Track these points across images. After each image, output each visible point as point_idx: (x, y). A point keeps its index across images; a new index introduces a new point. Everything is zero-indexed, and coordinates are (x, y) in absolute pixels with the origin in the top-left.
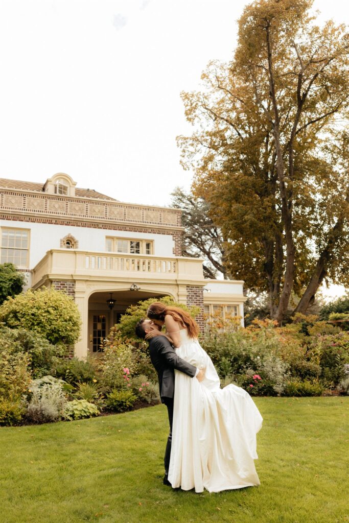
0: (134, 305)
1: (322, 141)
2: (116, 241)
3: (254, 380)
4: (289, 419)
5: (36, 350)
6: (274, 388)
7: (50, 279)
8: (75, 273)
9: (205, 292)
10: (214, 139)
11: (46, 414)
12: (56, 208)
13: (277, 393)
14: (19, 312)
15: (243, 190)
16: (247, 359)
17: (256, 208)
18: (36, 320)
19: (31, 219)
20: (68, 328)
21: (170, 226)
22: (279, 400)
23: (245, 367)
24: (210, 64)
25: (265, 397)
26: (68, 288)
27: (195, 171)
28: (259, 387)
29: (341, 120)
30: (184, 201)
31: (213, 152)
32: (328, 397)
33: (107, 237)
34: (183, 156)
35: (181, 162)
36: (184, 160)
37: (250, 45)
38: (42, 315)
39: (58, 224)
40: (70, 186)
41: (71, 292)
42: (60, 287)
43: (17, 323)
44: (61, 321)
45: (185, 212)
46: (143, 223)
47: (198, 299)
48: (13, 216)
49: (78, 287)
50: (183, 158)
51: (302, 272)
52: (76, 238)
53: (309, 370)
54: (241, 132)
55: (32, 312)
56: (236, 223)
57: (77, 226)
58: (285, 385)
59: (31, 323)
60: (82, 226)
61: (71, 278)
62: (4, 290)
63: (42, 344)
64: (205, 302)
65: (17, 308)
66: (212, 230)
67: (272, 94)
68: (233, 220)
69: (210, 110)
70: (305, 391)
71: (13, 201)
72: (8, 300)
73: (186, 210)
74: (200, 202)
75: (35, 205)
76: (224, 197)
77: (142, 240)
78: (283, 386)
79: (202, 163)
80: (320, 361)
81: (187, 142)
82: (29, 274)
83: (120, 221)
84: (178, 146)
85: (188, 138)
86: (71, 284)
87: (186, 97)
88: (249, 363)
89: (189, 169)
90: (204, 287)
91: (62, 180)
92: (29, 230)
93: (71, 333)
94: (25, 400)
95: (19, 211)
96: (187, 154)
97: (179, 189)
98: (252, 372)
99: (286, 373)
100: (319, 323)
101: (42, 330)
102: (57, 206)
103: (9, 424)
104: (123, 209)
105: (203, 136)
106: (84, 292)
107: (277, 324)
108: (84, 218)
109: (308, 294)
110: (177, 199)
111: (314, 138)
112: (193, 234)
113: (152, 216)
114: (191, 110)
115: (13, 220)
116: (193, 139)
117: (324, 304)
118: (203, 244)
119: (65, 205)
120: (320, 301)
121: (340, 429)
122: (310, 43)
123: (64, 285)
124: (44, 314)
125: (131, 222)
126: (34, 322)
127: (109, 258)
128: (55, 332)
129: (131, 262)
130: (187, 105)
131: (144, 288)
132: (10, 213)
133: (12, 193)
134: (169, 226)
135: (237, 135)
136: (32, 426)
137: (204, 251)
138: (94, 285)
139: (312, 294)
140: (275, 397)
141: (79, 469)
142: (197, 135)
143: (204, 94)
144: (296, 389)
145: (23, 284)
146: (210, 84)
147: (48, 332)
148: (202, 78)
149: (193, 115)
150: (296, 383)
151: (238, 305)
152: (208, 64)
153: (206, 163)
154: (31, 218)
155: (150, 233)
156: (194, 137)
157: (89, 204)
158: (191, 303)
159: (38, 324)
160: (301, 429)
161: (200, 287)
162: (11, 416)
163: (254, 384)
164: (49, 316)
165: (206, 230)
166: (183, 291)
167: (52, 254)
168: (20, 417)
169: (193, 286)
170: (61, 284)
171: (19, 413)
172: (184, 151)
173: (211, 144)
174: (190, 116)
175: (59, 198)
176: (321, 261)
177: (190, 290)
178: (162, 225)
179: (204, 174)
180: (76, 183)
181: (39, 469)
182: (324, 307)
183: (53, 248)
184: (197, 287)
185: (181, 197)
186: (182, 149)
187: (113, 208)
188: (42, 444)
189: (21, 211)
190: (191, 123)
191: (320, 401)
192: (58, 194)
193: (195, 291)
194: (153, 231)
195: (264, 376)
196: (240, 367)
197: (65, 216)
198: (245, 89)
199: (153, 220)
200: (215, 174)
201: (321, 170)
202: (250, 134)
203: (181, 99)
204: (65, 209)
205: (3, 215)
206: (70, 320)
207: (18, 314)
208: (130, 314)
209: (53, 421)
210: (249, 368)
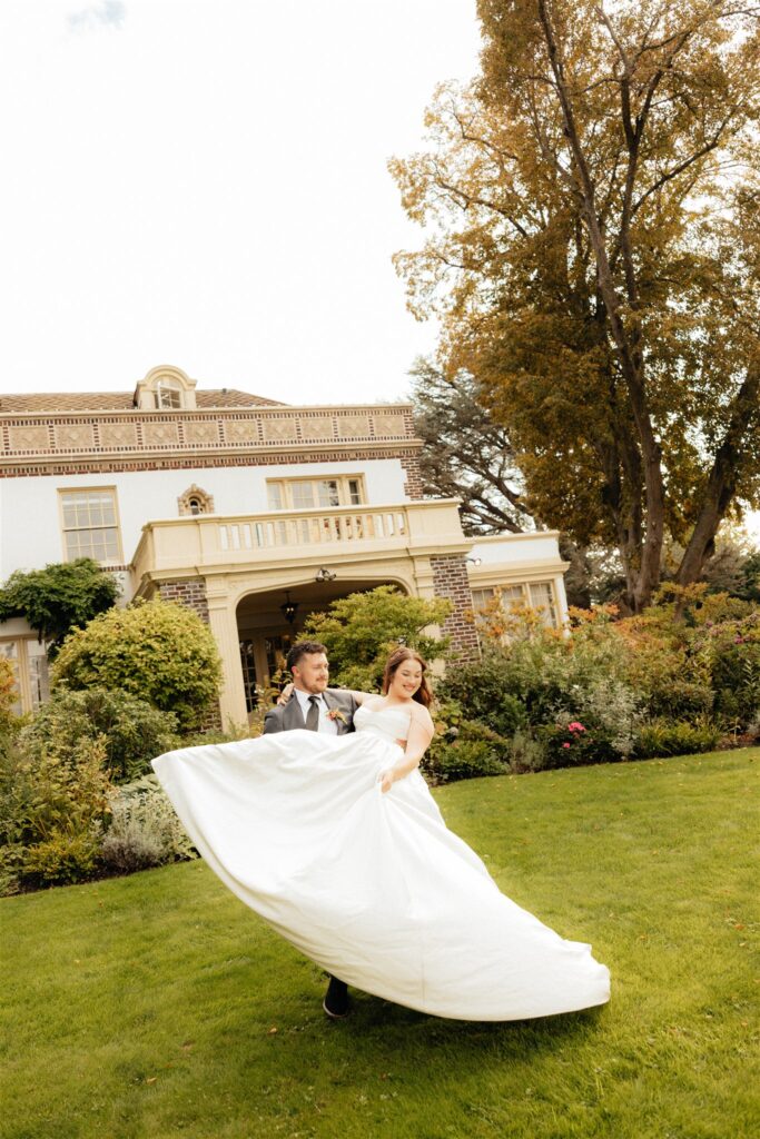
0: (317, 612)
1: (696, 215)
2: (288, 486)
3: (571, 733)
4: (626, 811)
5: (123, 727)
6: (613, 744)
7: (154, 581)
8: (201, 560)
9: (469, 564)
10: (470, 248)
11: (139, 854)
12: (158, 438)
13: (621, 754)
14: (94, 655)
15: (537, 345)
16: (555, 692)
17: (567, 378)
18: (128, 666)
19: (115, 466)
20: (191, 673)
21: (394, 441)
22: (620, 769)
23: (552, 708)
24: (440, 91)
25: (597, 765)
26: (192, 594)
27: (443, 321)
28: (582, 746)
29: (732, 163)
30: (438, 383)
31: (474, 275)
32: (729, 752)
33: (269, 481)
34: (413, 294)
35: (408, 305)
36: (415, 301)
37: (503, 35)
38: (137, 656)
39: (168, 468)
40: (185, 390)
41: (200, 601)
42: (176, 593)
43: (94, 676)
44: (176, 662)
45: (443, 405)
46: (337, 443)
47: (457, 581)
48: (78, 464)
49: (212, 589)
50: (411, 297)
51: (685, 493)
52: (209, 492)
53: (687, 699)
54: (523, 223)
55: (117, 652)
56: (531, 415)
57: (207, 467)
58: (634, 737)
59: (118, 674)
60: (216, 466)
61: (196, 574)
62: (78, 612)
63: (135, 713)
64: (471, 585)
65: (90, 647)
66: (501, 434)
67: (571, 134)
68: (526, 410)
69: (455, 190)
70: (678, 744)
71: (74, 436)
72: (72, 633)
73: (443, 400)
74: (470, 380)
75: (119, 438)
76: (500, 365)
77: (339, 477)
78: (631, 739)
79: (453, 302)
80: (710, 679)
81: (415, 262)
82: (125, 574)
83: (290, 445)
84: (398, 273)
85: (416, 255)
86: (198, 585)
87: (399, 169)
88: (560, 700)
89: (427, 319)
90: (468, 556)
91: (166, 380)
92: (113, 488)
93: (199, 683)
94: (98, 830)
95: (88, 453)
96: (419, 287)
97: (423, 361)
98: (567, 716)
99: (637, 712)
100: (711, 598)
101: (139, 684)
102: (161, 433)
103: (70, 879)
104: (293, 419)
105: (447, 246)
106: (225, 597)
107: (616, 611)
108: (219, 448)
109: (699, 538)
110: (422, 380)
111: (679, 212)
112: (464, 446)
113: (354, 426)
114: (414, 196)
115: (79, 473)
116: (429, 256)
117: (753, 550)
118: (485, 464)
119: (177, 429)
120: (743, 546)
121: (728, 822)
122: (639, 9)
123: (184, 588)
124: (140, 654)
125: (313, 444)
126: (124, 670)
127: (276, 522)
128: (168, 685)
129: (322, 525)
130: (406, 187)
131: (343, 574)
132: (72, 460)
133: (69, 420)
134: (390, 441)
135: (516, 232)
136: (108, 881)
137: (488, 476)
138: (242, 581)
139: (709, 538)
140: (614, 764)
141: (163, 968)
142: (434, 245)
143: (436, 158)
144: (658, 743)
145: (114, 596)
146: (445, 135)
147: (153, 686)
148: (428, 124)
149: (421, 205)
150: (660, 729)
151: (553, 580)
152: (435, 91)
153: (461, 301)
154: (113, 463)
155: (354, 459)
156: (430, 250)
157: (224, 421)
158: (443, 592)
159: (132, 674)
160: (644, 830)
161: (458, 557)
162: (71, 865)
163: (572, 742)
164: (150, 656)
165: (489, 436)
166: (425, 568)
167: (152, 531)
168: (90, 865)
169: (443, 557)
170: (178, 588)
171: (87, 857)
172: (412, 283)
173: (465, 259)
174: (414, 209)
175: (163, 417)
176: (717, 469)
177: (439, 566)
178: (378, 441)
179: (461, 323)
180: (196, 381)
181: (87, 975)
182: (753, 557)
183: (151, 520)
184: (453, 557)
185: (429, 376)
186: (407, 280)
187: (273, 422)
188: (115, 917)
189: (92, 453)
190: (418, 223)
191: (706, 763)
192: (162, 408)
193: (449, 566)
194: (360, 455)
195: (591, 722)
196: (543, 710)
197: (180, 450)
198: (518, 133)
199: (356, 432)
200: (482, 320)
201: (701, 276)
202: (543, 226)
203: (390, 175)
204: (178, 437)
205: (57, 466)
206: (193, 658)
207: (92, 659)
208: (312, 631)
209: (156, 865)
210: (560, 711)
